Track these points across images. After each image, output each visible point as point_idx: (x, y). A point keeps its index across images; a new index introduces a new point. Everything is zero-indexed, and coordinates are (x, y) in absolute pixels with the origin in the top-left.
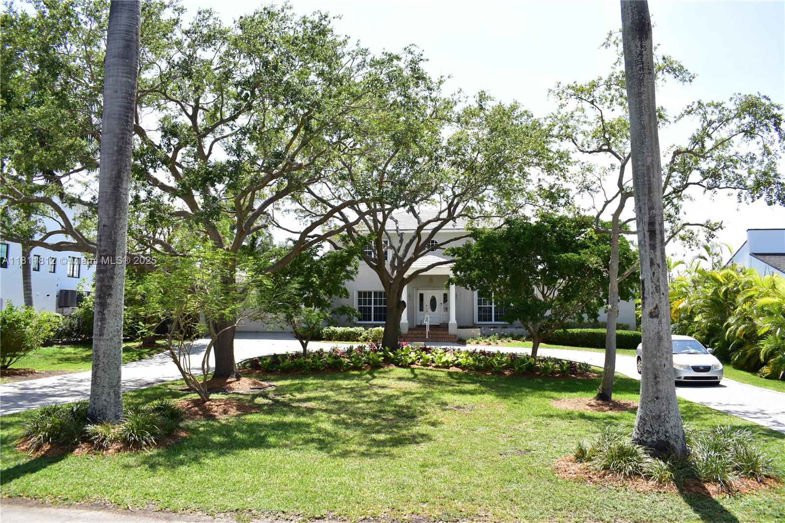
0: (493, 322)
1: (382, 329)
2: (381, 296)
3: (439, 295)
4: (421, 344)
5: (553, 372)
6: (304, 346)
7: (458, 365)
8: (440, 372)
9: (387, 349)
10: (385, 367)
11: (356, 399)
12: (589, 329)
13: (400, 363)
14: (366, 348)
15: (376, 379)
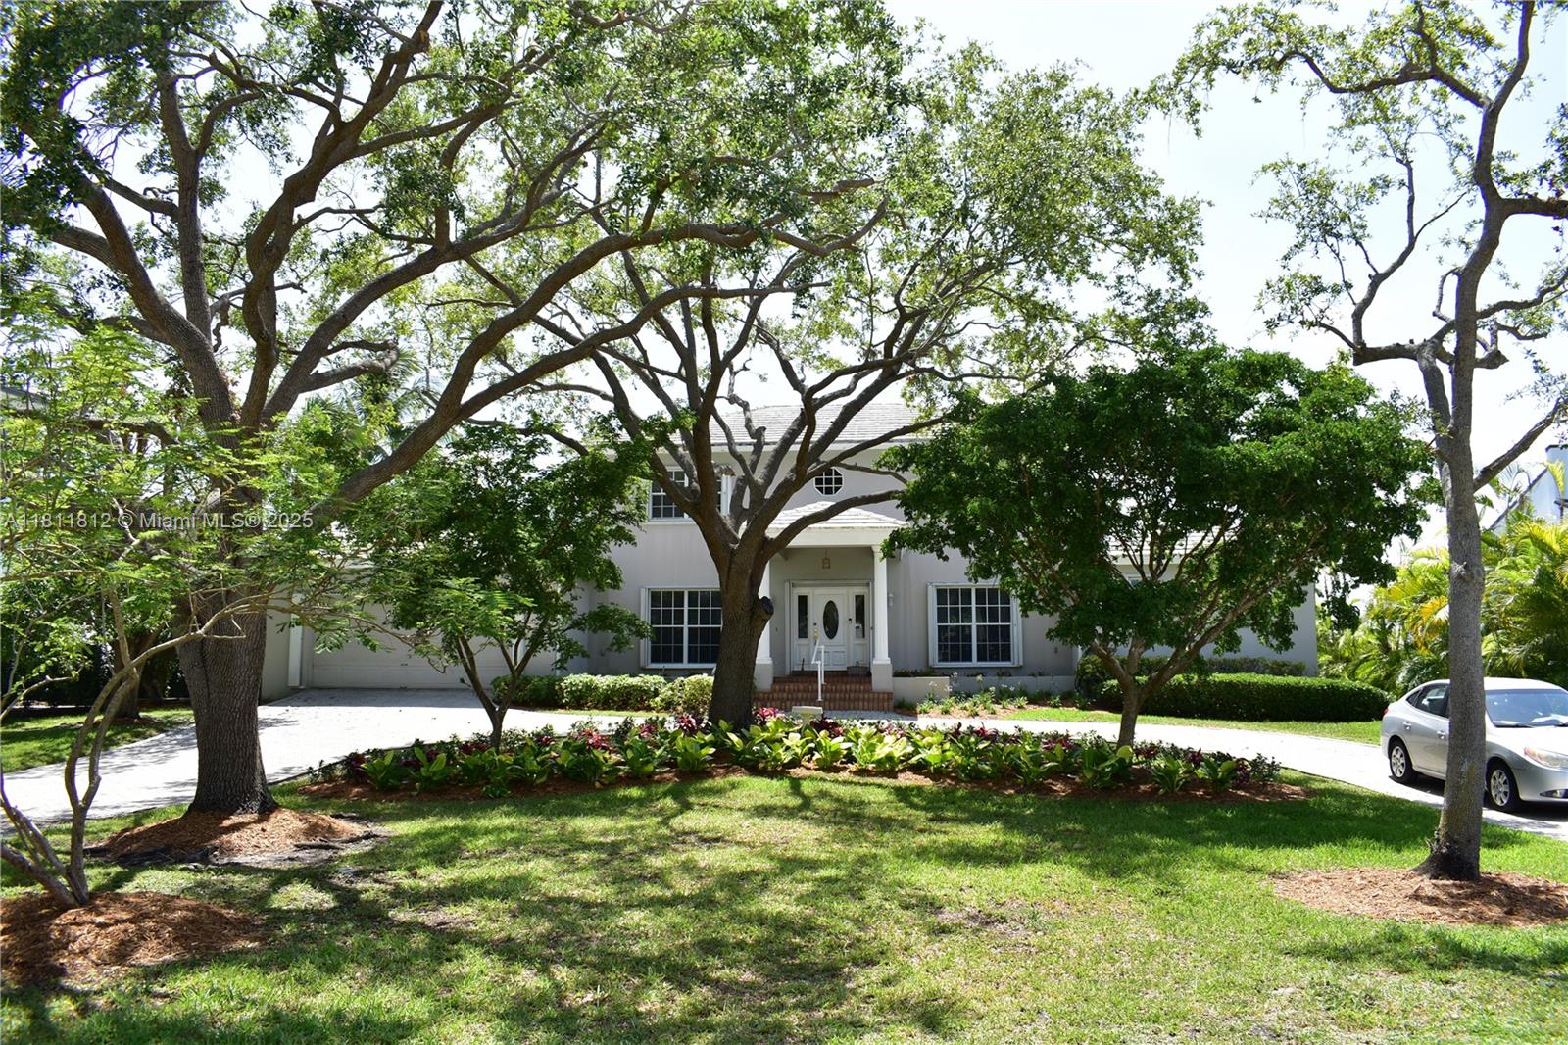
0: (975, 662)
1: (708, 680)
2: (705, 603)
3: (844, 599)
5: (1194, 783)
6: (497, 719)
7: (919, 768)
8: (871, 789)
9: (723, 724)
10: (719, 775)
11: (621, 893)
12: (1216, 675)
13: (761, 765)
14: (667, 725)
15: (690, 814)
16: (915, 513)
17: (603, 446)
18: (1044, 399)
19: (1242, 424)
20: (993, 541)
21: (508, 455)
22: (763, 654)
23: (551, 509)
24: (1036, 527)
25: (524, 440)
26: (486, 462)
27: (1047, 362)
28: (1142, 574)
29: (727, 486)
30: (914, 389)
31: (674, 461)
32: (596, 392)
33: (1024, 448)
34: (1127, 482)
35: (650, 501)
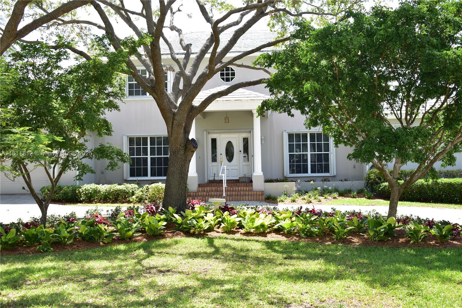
0: (309, 174)
1: (162, 186)
2: (159, 143)
3: (237, 140)
4: (221, 201)
5: (429, 237)
6: (44, 210)
7: (279, 231)
8: (253, 243)
9: (171, 209)
10: (169, 237)
11: (116, 300)
12: (443, 179)
13: (192, 231)
14: (139, 211)
15: (153, 257)
16: (275, 91)
17: (99, 55)
18: (347, 26)
19: (457, 38)
20: (318, 105)
21: (45, 60)
22: (192, 171)
23: (71, 91)
24: (343, 97)
25: (54, 52)
26: (33, 65)
27: (349, 5)
28: (402, 123)
29: (171, 77)
30: (274, 22)
31: (140, 63)
32: (95, 25)
33: (335, 53)
34: (393, 72)
35: (127, 86)
